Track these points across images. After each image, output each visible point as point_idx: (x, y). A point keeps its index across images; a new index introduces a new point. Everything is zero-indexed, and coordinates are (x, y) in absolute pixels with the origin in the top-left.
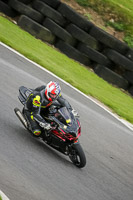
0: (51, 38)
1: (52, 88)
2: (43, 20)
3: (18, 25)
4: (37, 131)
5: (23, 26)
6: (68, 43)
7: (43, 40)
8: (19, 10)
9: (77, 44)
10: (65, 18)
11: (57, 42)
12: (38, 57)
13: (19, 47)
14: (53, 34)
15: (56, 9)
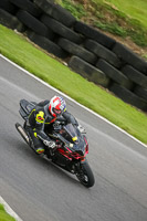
0: (105, 81)
1: (57, 103)
2: (96, 62)
3: (69, 66)
4: (40, 149)
5: (74, 67)
6: (124, 86)
7: (96, 83)
8: (70, 50)
9: (134, 87)
10: (121, 59)
11: (112, 86)
12: (91, 101)
13: (70, 90)
14: (107, 77)
15: (110, 49)
